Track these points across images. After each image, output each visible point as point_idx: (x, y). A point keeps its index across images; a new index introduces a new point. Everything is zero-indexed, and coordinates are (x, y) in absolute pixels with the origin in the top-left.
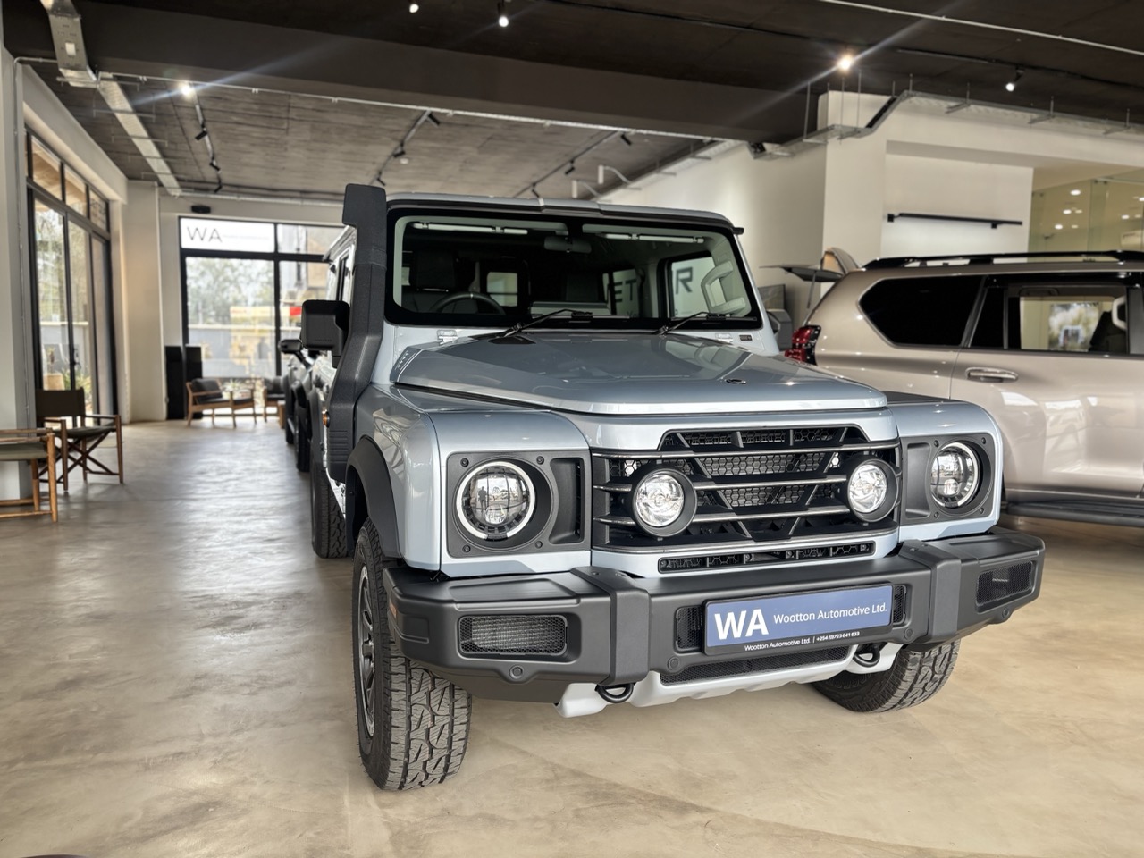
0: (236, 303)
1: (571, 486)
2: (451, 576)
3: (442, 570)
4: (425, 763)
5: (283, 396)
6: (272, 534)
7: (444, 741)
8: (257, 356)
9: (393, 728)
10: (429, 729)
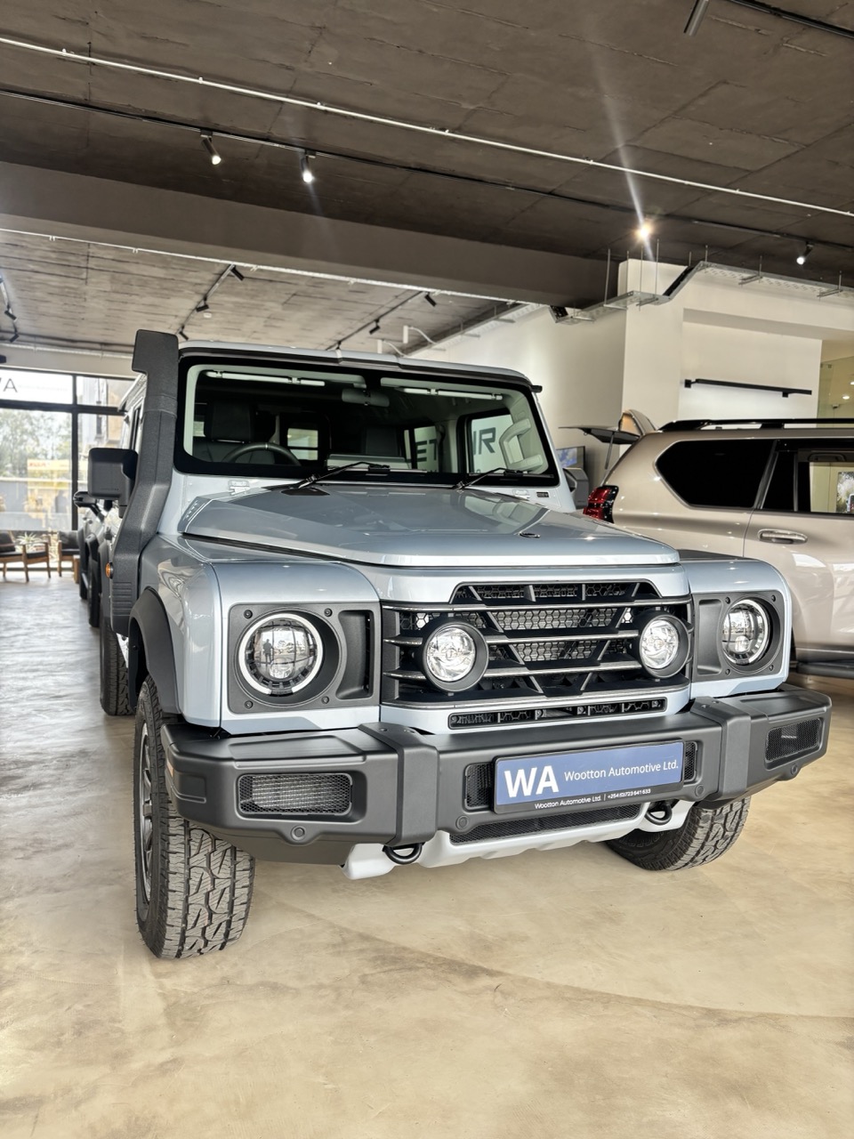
0: (35, 456)
1: (360, 640)
2: (232, 733)
3: (222, 727)
4: (204, 930)
5: (78, 550)
6: (59, 691)
7: (224, 905)
8: (54, 510)
9: (170, 893)
10: (209, 893)
